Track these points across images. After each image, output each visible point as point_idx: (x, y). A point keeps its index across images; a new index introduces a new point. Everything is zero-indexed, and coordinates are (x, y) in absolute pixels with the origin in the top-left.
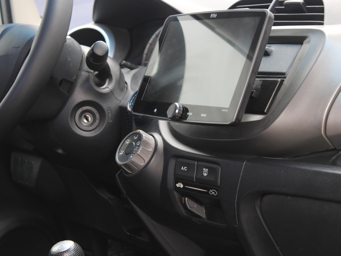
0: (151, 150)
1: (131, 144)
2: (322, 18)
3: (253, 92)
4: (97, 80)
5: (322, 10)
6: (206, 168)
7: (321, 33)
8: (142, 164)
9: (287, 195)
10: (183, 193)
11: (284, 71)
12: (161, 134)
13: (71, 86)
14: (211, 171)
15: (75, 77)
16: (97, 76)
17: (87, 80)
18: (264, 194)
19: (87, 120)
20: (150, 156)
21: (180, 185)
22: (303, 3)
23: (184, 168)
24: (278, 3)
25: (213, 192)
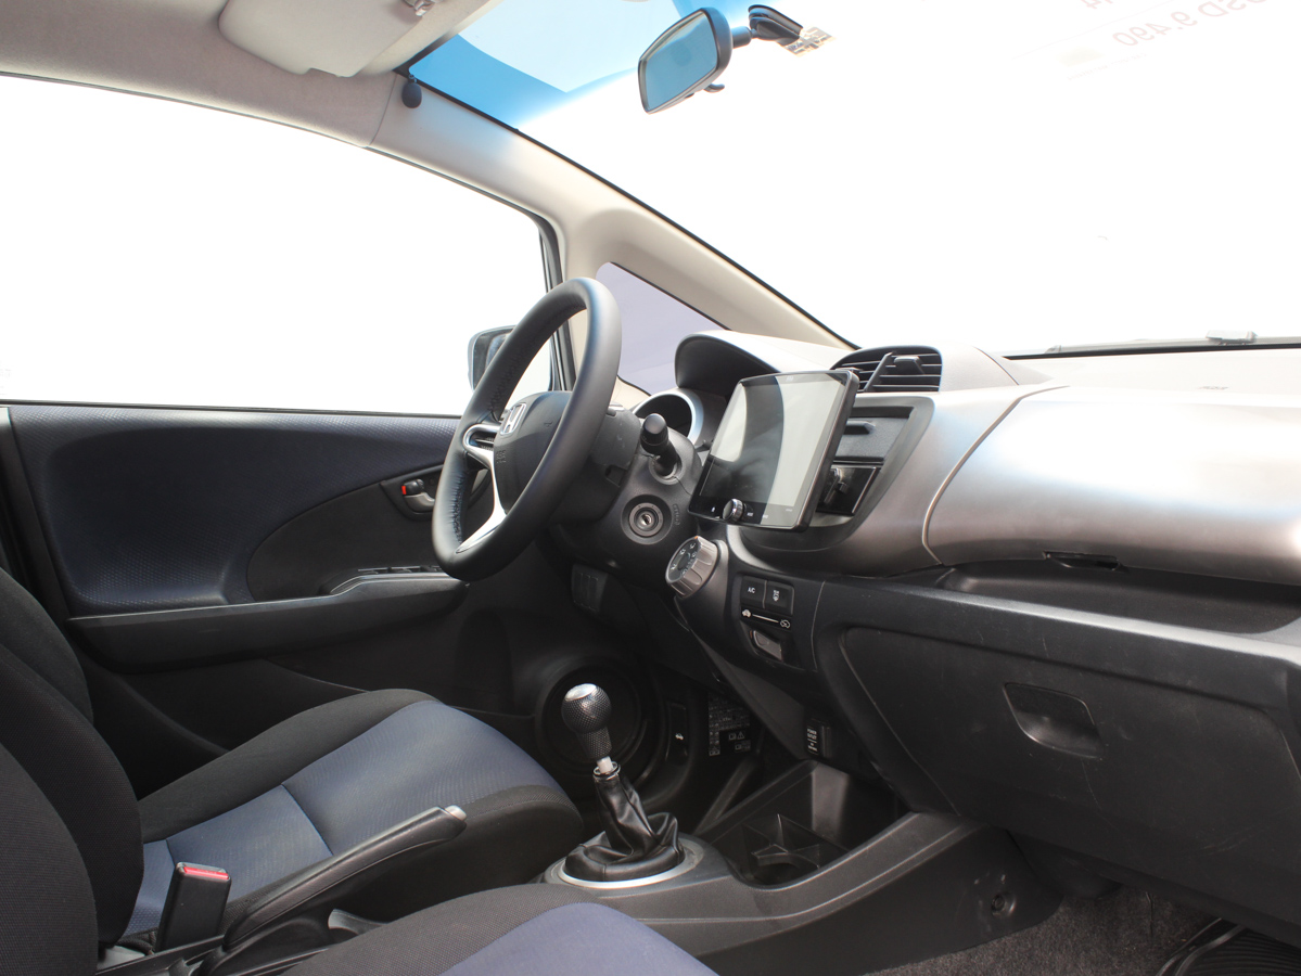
0: (711, 564)
1: (686, 555)
2: (937, 381)
3: (840, 485)
4: (659, 467)
5: (939, 371)
6: (777, 589)
7: (929, 402)
8: (698, 583)
9: (877, 628)
10: (753, 623)
11: (882, 456)
12: (727, 543)
13: (624, 475)
14: (783, 594)
15: (629, 463)
16: (659, 461)
17: (646, 467)
18: (849, 626)
19: (647, 521)
20: (708, 573)
21: (747, 613)
22: (917, 361)
23: (751, 590)
24: (890, 360)
25: (785, 624)
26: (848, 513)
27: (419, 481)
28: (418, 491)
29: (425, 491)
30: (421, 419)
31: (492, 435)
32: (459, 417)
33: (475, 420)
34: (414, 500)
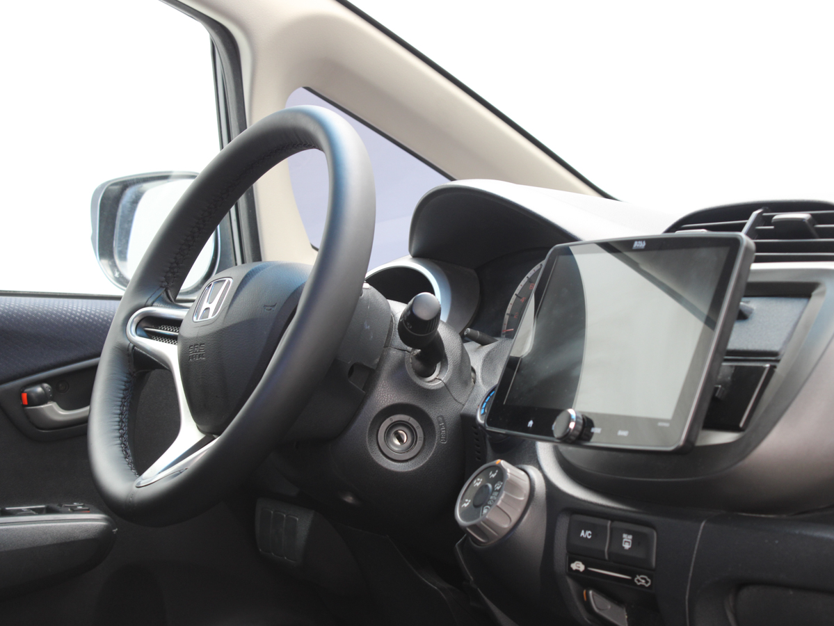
0: (523, 498)
1: (484, 485)
3: (716, 389)
4: (418, 364)
6: (629, 532)
8: (506, 525)
9: (787, 586)
10: (584, 580)
11: (775, 348)
12: (540, 468)
13: (370, 376)
14: (638, 540)
15: (378, 360)
16: (418, 357)
17: (401, 364)
18: (741, 584)
19: (400, 440)
20: (520, 510)
21: (578, 566)
22: (809, 220)
23: (586, 534)
24: (762, 220)
25: (641, 580)
26: (733, 428)
27: (46, 385)
28: (43, 399)
29: (53, 400)
30: (42, 300)
31: (176, 323)
32: (118, 298)
33: (143, 301)
34: (37, 412)
